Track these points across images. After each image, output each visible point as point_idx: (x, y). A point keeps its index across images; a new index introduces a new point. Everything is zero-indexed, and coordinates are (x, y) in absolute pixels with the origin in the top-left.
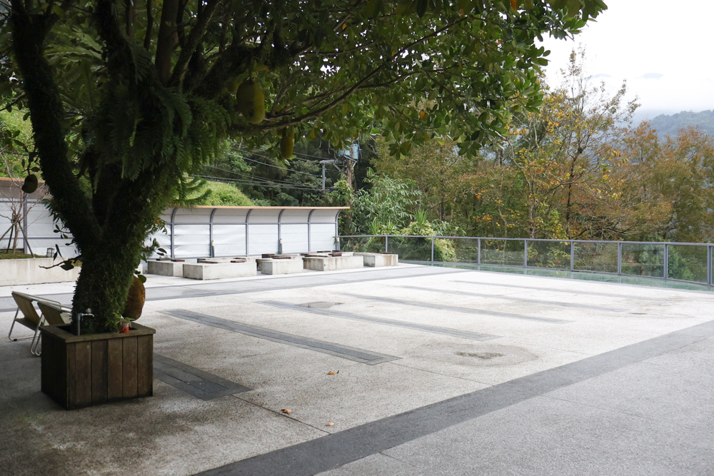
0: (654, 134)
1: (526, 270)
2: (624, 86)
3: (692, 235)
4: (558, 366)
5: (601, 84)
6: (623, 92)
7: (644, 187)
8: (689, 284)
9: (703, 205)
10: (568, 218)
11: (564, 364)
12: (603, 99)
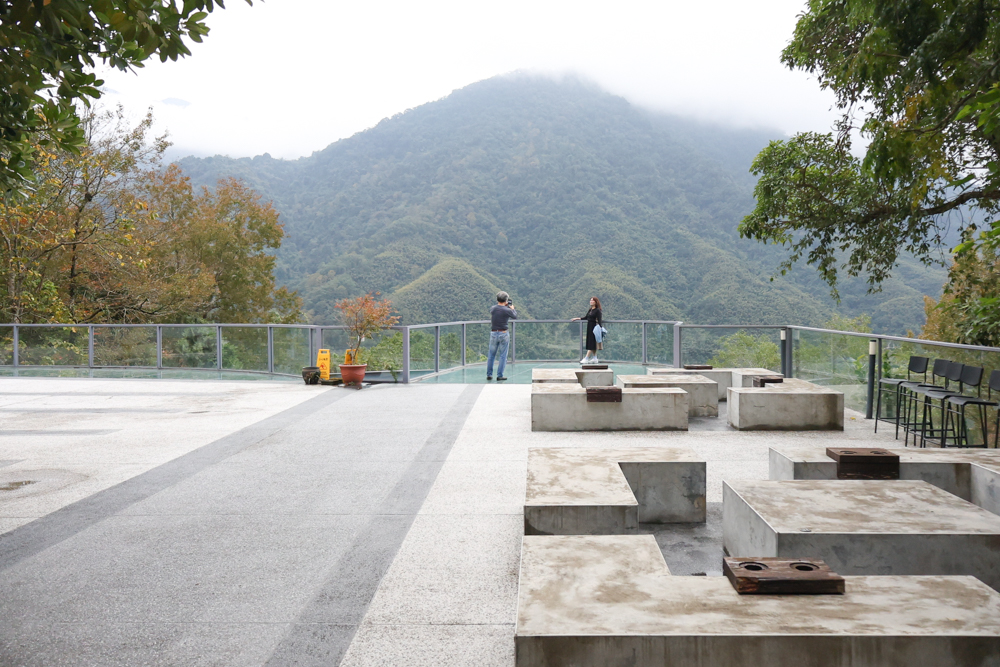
0: (187, 183)
1: (16, 371)
2: (150, 115)
3: (240, 315)
4: (120, 482)
5: (118, 108)
6: (148, 123)
7: (177, 252)
8: (249, 374)
9: (249, 278)
10: (72, 294)
11: (127, 479)
12: (121, 128)
